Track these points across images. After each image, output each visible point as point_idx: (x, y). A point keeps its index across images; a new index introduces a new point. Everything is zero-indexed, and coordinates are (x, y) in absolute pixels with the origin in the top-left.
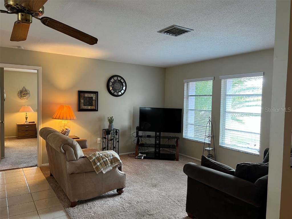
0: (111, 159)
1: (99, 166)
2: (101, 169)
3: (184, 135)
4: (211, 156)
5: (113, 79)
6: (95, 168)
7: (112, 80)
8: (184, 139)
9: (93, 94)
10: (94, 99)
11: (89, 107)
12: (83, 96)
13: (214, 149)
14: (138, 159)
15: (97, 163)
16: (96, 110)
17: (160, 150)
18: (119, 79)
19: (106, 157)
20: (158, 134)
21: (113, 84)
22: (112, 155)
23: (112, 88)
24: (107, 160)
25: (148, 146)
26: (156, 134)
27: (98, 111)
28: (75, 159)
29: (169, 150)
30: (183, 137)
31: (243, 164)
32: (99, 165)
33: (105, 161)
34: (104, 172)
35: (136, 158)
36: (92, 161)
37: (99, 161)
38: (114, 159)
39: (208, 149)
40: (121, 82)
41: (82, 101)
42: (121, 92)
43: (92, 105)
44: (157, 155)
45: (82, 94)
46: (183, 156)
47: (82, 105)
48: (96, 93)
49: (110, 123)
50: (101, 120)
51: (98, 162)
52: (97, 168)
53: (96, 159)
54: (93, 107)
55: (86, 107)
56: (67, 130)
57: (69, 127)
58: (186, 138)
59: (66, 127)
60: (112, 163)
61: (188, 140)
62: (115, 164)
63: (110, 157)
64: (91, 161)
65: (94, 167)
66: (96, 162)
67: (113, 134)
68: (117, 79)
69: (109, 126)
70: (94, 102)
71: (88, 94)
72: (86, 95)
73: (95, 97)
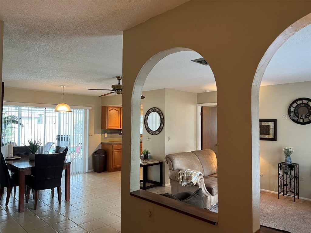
5: (295, 103)
9: (271, 122)
11: (267, 136)
16: (274, 139)
18: (305, 102)
21: (296, 110)
23: (295, 114)
28: (172, 169)
40: (309, 105)
43: (269, 134)
48: (274, 121)
54: (271, 137)
55: (262, 136)
67: (286, 169)
68: (302, 103)
69: (286, 159)
70: (272, 132)
71: (265, 122)
72: (263, 123)
73: (273, 125)
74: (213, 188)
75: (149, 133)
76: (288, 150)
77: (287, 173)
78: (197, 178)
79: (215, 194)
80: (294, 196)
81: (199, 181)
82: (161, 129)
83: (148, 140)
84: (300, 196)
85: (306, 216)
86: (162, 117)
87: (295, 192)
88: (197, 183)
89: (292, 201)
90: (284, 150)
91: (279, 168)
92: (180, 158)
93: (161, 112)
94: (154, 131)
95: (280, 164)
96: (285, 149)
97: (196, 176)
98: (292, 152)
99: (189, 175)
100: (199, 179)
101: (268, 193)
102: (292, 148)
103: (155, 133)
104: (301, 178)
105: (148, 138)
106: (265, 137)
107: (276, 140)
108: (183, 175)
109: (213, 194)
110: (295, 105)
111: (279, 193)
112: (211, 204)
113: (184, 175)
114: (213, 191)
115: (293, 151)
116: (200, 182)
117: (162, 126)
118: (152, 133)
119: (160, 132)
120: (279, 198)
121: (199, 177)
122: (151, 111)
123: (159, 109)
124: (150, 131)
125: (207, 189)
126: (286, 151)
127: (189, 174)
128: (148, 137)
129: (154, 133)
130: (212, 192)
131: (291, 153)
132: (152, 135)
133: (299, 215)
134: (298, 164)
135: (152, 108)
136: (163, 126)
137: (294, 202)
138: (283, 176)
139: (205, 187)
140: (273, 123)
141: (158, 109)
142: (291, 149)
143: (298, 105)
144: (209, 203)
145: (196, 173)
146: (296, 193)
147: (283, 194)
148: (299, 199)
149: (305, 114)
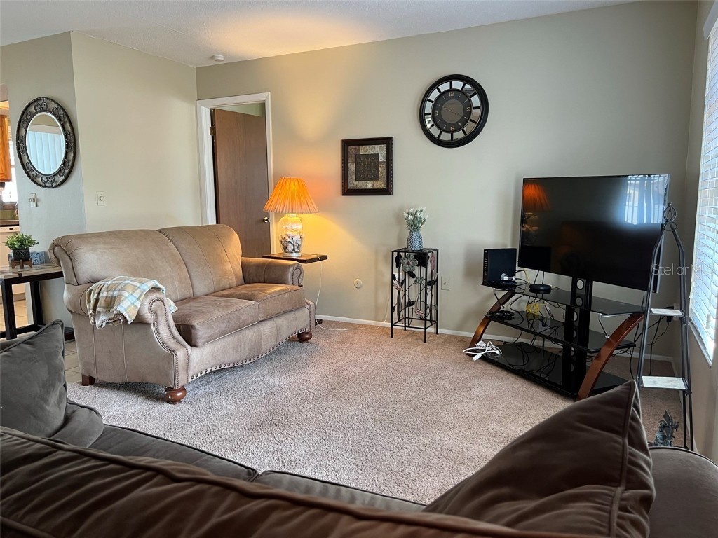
5: (436, 90)
9: (379, 146)
10: (382, 159)
11: (370, 185)
12: (355, 154)
16: (387, 191)
18: (457, 85)
21: (434, 108)
23: (434, 119)
27: (392, 194)
40: (465, 94)
41: (352, 167)
42: (463, 130)
43: (376, 178)
45: (351, 149)
47: (353, 179)
48: (388, 142)
54: (380, 184)
55: (361, 185)
59: (290, 233)
67: (408, 264)
68: (451, 90)
69: (410, 240)
70: (382, 170)
71: (367, 146)
72: (363, 150)
73: (385, 153)
74: (197, 326)
75: (35, 182)
76: (414, 215)
77: (412, 275)
78: (138, 299)
79: (204, 343)
80: (425, 329)
81: (146, 307)
82: (68, 167)
83: (34, 204)
84: (441, 328)
85: (445, 373)
86: (68, 126)
87: (428, 318)
88: (138, 315)
89: (422, 339)
90: (405, 215)
91: (395, 263)
92: (102, 246)
93: (64, 111)
94: (48, 177)
95: (398, 252)
96: (408, 214)
97: (137, 294)
98: (424, 219)
99: (115, 293)
100: (147, 303)
101: (371, 326)
102: (424, 209)
103: (52, 182)
104: (443, 284)
105: (35, 200)
106: (367, 186)
107: (390, 193)
108: (99, 293)
109: (196, 342)
110: (434, 95)
111: (392, 325)
112: (191, 373)
113: (101, 294)
114: (196, 334)
115: (427, 217)
116: (151, 310)
117: (71, 156)
118: (45, 182)
119: (67, 177)
120: (392, 337)
121: (146, 295)
122: (32, 109)
123: (56, 102)
124: (37, 177)
125: (179, 331)
126: (410, 217)
127: (114, 291)
128: (34, 197)
129: (50, 182)
130: (193, 335)
131: (421, 222)
132: (45, 187)
133: (426, 372)
134: (437, 250)
135: (35, 101)
136: (74, 157)
137: (425, 342)
138: (404, 281)
139: (172, 324)
140: (384, 147)
141: (52, 100)
142: (421, 211)
143: (442, 94)
144: (180, 368)
145: (138, 285)
146: (431, 321)
147: (405, 327)
148: (437, 333)
149: (457, 119)
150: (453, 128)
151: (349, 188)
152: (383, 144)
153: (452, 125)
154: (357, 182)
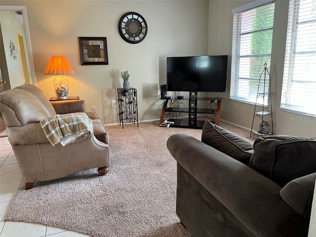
0: (74, 125)
1: (54, 135)
2: (57, 140)
3: (232, 95)
4: (266, 125)
5: (126, 18)
6: (49, 138)
7: (125, 20)
8: (232, 101)
9: (100, 41)
10: (102, 47)
11: (96, 60)
12: (86, 44)
13: (272, 113)
14: (163, 128)
15: (52, 131)
16: (106, 63)
17: (196, 117)
18: (135, 17)
19: (66, 123)
20: (193, 94)
21: (126, 26)
22: (77, 119)
23: (126, 30)
24: (65, 127)
25: (181, 111)
26: (190, 94)
27: (108, 64)
28: (18, 124)
29: (211, 116)
30: (231, 98)
31: (268, 139)
32: (55, 133)
33: (63, 128)
34: (63, 144)
35: (160, 126)
36: (44, 127)
37: (54, 128)
38: (79, 126)
39: (261, 113)
40: (139, 21)
41: (86, 51)
42: (139, 37)
43: (99, 57)
44: (192, 123)
45: (84, 42)
46: (229, 124)
47: (86, 57)
48: (104, 39)
49: (124, 81)
50: (114, 75)
51: (52, 129)
52: (52, 137)
53: (49, 125)
54: (102, 60)
55: (91, 60)
56: (63, 88)
57: (67, 86)
58: (234, 99)
59: (63, 86)
60: (75, 132)
61: (237, 102)
62: (80, 132)
63: (73, 122)
64: (42, 127)
65: (47, 136)
66: (50, 130)
67: (128, 95)
68: (133, 19)
70: (102, 52)
71: (93, 41)
72: (91, 43)
73: (103, 45)
143: (129, 20)
149: (136, 32)
150: (134, 36)
151: (85, 61)
152: (102, 40)
153: (134, 34)
154: (89, 58)
